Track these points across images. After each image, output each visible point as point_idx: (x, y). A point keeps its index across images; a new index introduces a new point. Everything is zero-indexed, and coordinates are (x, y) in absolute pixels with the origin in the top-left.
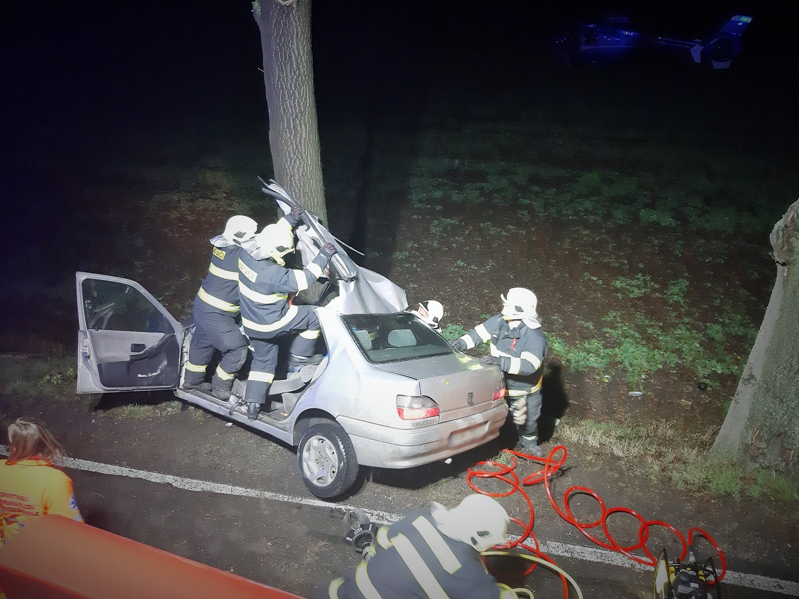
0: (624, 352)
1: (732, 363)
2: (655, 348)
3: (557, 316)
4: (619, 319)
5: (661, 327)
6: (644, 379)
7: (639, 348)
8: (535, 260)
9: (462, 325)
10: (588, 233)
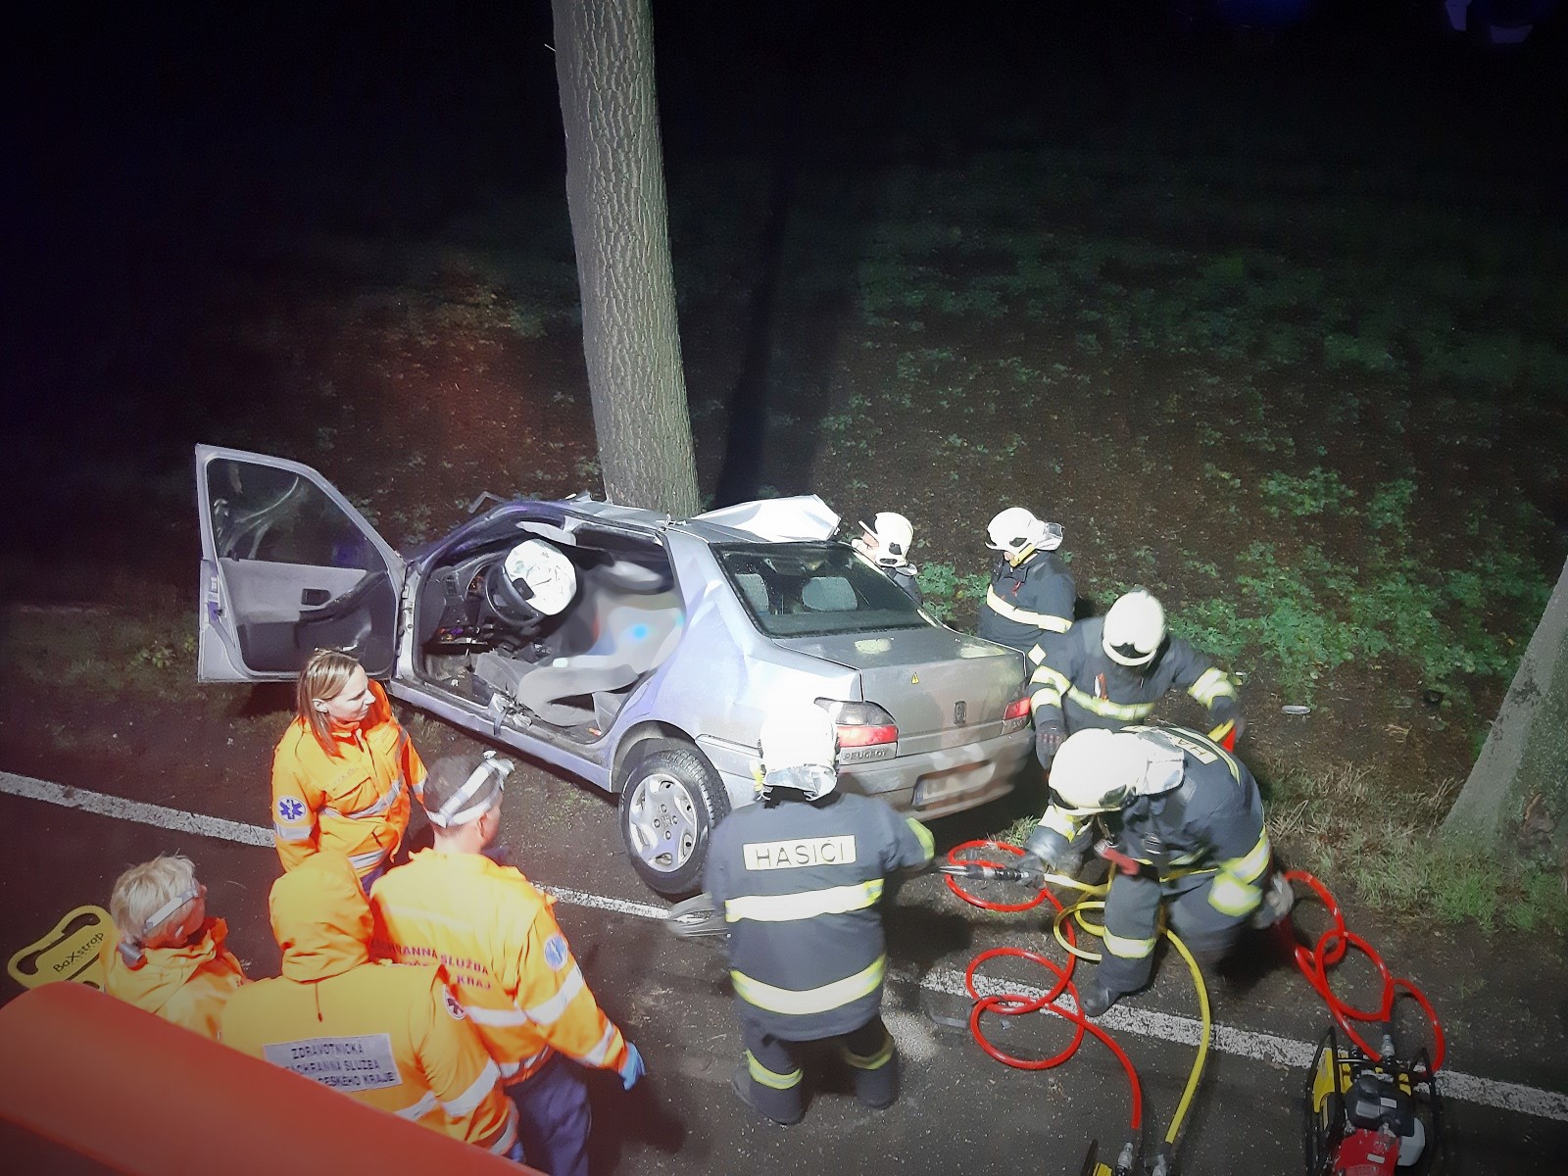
0: (1278, 625)
1: (1496, 652)
2: (1340, 619)
3: (1147, 549)
4: (1270, 559)
5: (1354, 577)
6: (1315, 681)
7: (1307, 619)
8: (1107, 436)
9: (953, 565)
10: (1216, 382)
